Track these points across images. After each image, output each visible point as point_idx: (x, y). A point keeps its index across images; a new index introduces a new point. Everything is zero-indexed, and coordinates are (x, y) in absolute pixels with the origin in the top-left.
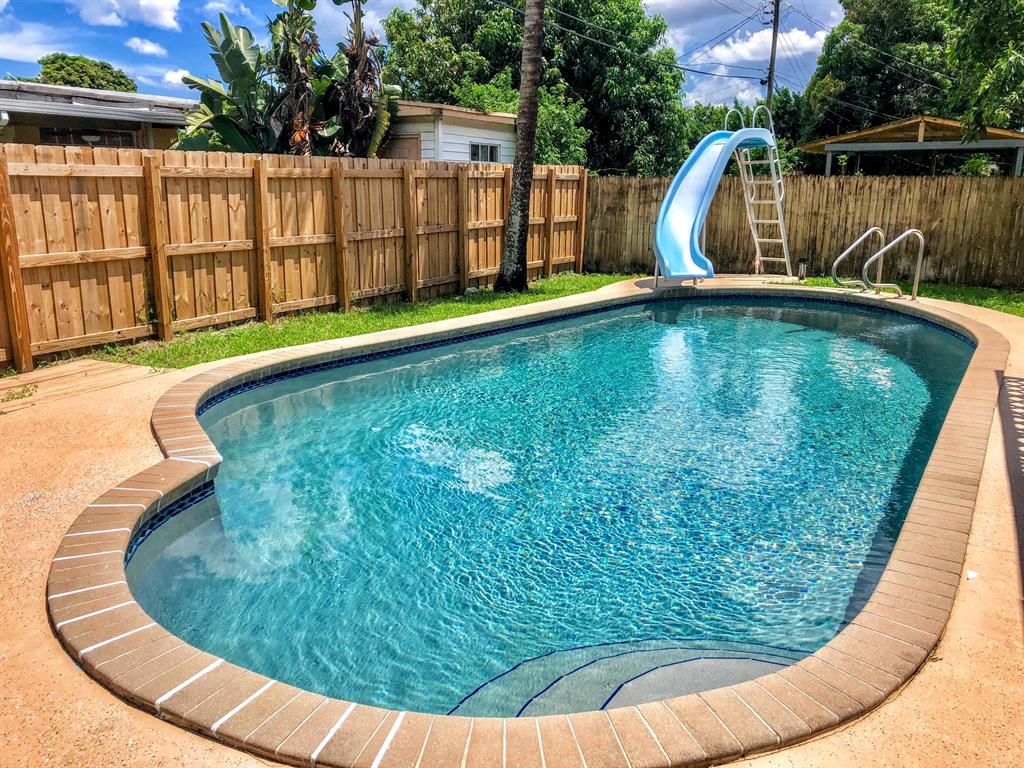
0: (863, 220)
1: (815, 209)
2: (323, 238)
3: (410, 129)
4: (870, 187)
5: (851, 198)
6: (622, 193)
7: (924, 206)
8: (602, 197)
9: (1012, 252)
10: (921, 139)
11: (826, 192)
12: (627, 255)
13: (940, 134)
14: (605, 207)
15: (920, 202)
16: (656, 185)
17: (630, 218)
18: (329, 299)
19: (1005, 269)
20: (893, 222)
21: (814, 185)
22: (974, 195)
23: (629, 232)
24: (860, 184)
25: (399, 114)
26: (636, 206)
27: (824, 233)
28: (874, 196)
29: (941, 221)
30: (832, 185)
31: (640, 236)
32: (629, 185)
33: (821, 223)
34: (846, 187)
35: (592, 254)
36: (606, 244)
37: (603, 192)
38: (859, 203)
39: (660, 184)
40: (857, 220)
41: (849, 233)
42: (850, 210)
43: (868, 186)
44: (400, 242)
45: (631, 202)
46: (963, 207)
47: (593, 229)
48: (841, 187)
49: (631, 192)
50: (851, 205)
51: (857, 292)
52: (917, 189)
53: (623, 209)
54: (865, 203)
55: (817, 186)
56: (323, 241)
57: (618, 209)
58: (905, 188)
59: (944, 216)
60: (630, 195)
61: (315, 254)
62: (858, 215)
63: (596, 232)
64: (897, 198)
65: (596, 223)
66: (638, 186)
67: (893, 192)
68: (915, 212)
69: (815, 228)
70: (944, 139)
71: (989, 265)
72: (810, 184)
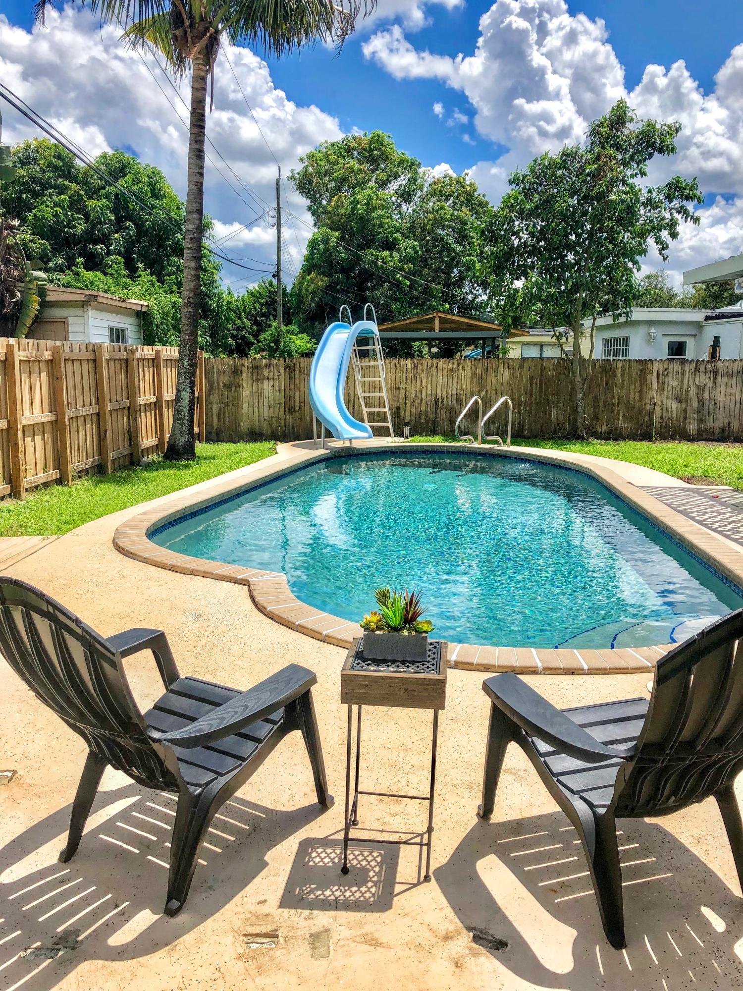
0: (434, 392)
1: (398, 384)
2: (47, 417)
3: (56, 313)
4: (437, 367)
5: (423, 375)
6: (237, 372)
7: (475, 380)
8: (218, 377)
9: (533, 413)
10: (437, 330)
11: (405, 370)
12: (244, 425)
13: (448, 326)
14: (222, 385)
15: (472, 378)
16: (266, 365)
17: (245, 393)
18: (54, 474)
19: (530, 424)
20: (454, 393)
21: (395, 365)
22: (506, 372)
23: (245, 406)
24: (430, 364)
25: (48, 299)
26: (250, 383)
27: (405, 403)
28: (440, 374)
29: (487, 391)
30: (409, 366)
31: (256, 409)
32: (243, 365)
33: (403, 395)
34: (419, 367)
35: (212, 425)
36: (224, 417)
37: (219, 372)
38: (430, 379)
39: (270, 365)
40: (429, 392)
41: (424, 402)
42: (424, 384)
43: (435, 366)
44: (95, 418)
45: (245, 378)
46: (500, 381)
47: (212, 403)
48: (416, 367)
49: (245, 371)
50: (424, 381)
51: (468, 445)
52: (469, 367)
53: (238, 386)
54: (434, 379)
55: (398, 366)
56: (49, 419)
57: (233, 386)
58: (461, 367)
59: (488, 388)
60: (244, 375)
61: (43, 432)
62: (429, 388)
63: (215, 407)
64: (456, 376)
65: (215, 398)
66: (250, 365)
67: (452, 370)
68: (468, 386)
69: (399, 399)
70: (455, 330)
71: (520, 422)
72: (393, 364)
